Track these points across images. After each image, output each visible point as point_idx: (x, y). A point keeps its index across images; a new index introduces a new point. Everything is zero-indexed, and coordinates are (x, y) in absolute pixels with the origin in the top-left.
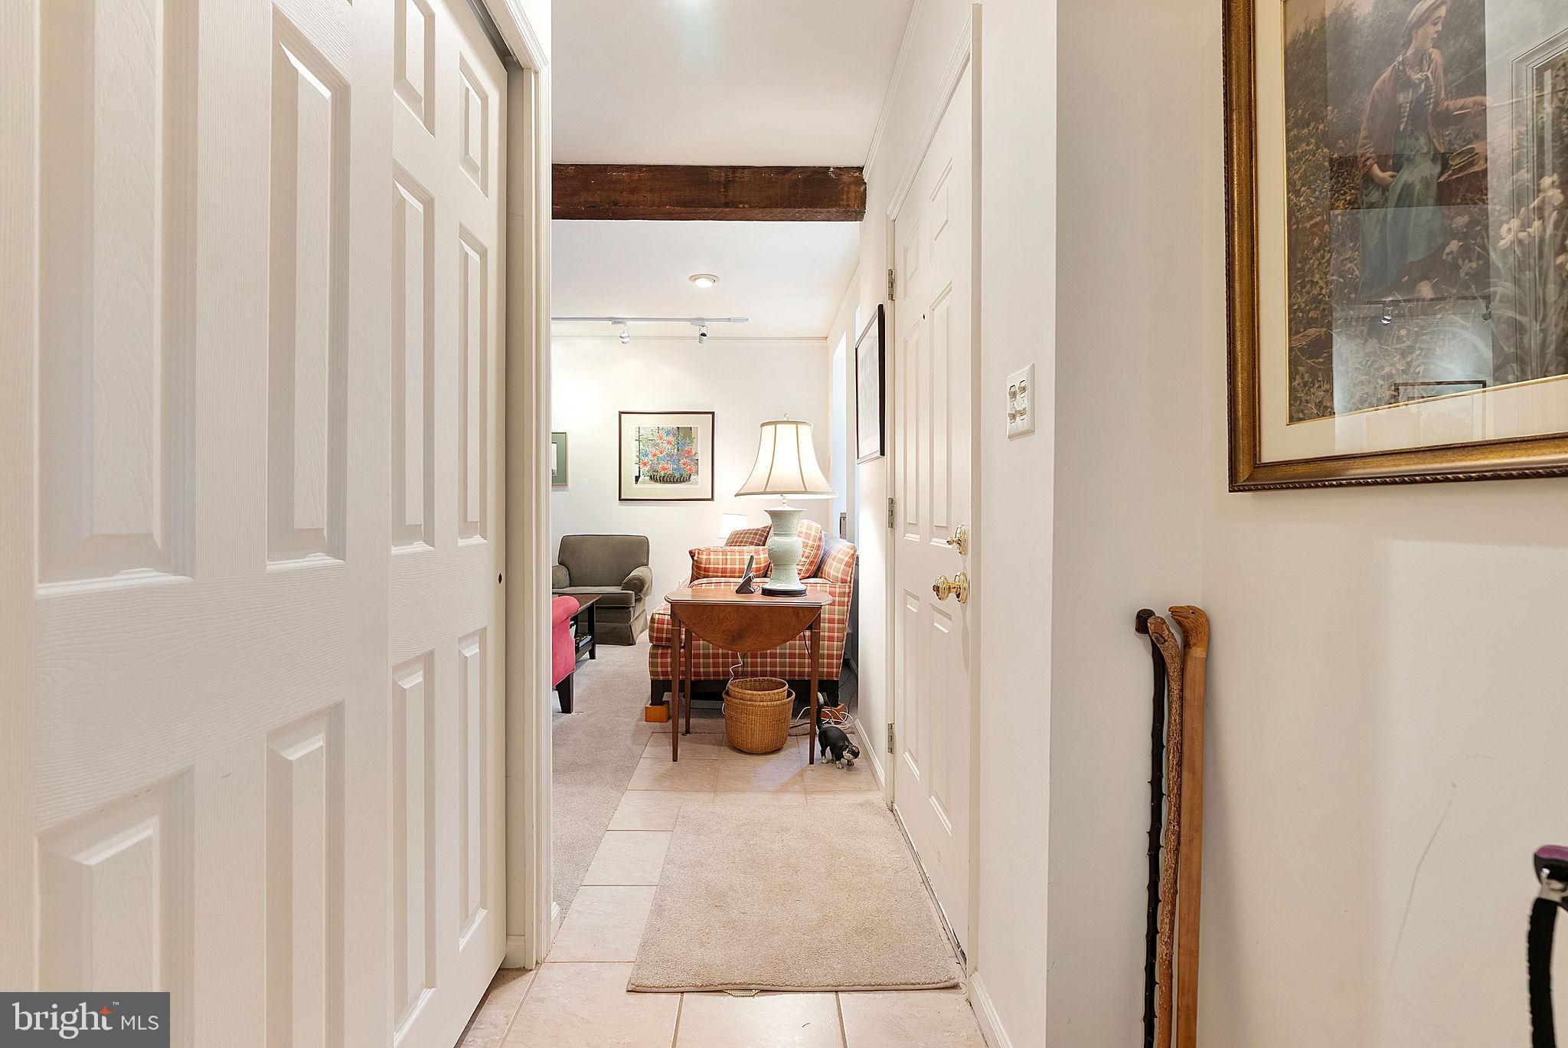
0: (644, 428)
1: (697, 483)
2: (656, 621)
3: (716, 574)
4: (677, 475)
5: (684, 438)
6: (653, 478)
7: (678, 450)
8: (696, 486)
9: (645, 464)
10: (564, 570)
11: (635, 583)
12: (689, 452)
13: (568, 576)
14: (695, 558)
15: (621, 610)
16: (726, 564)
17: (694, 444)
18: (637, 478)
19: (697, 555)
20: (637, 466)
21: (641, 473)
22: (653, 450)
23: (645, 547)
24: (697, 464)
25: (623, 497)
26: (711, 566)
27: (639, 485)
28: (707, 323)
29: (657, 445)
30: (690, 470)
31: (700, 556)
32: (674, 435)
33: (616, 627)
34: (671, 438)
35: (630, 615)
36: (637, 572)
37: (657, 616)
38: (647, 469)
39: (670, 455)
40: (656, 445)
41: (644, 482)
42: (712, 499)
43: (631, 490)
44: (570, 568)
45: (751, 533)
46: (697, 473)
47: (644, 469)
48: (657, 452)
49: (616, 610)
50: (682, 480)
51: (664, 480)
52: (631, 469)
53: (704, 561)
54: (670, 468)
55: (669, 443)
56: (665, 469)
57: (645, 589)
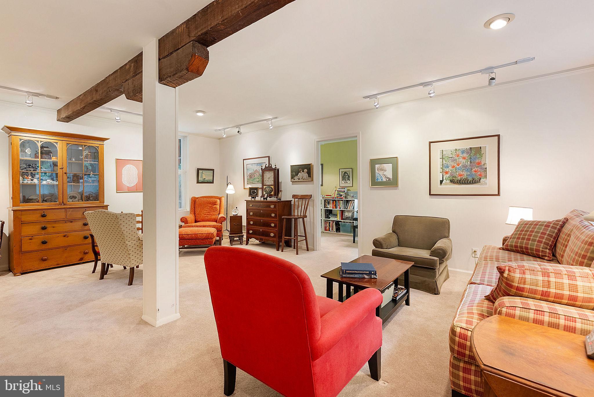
0: (445, 151)
1: (486, 184)
2: (458, 334)
3: (533, 295)
4: (470, 179)
5: (475, 154)
6: (452, 181)
7: (471, 162)
8: (485, 186)
9: (447, 173)
10: (395, 236)
11: (440, 252)
12: (479, 163)
13: (397, 240)
14: (505, 275)
15: (429, 270)
16: (549, 287)
17: (483, 158)
18: (441, 182)
19: (507, 272)
20: (441, 174)
21: (444, 178)
22: (453, 164)
23: (447, 226)
24: (486, 171)
25: (432, 193)
26: (527, 286)
27: (443, 186)
28: (495, 70)
29: (456, 160)
30: (480, 175)
31: (512, 274)
32: (467, 153)
33: (426, 281)
34: (465, 155)
35: (435, 274)
36: (440, 244)
37: (458, 330)
38: (448, 175)
39: (465, 166)
40: (454, 161)
41: (446, 184)
42: (499, 194)
43: (437, 188)
44: (398, 235)
45: (542, 225)
46: (486, 177)
47: (446, 176)
48: (455, 165)
49: (426, 270)
50: (474, 182)
51: (460, 182)
52: (437, 176)
53: (517, 280)
54: (465, 174)
55: (464, 158)
56: (461, 175)
57: (447, 256)
